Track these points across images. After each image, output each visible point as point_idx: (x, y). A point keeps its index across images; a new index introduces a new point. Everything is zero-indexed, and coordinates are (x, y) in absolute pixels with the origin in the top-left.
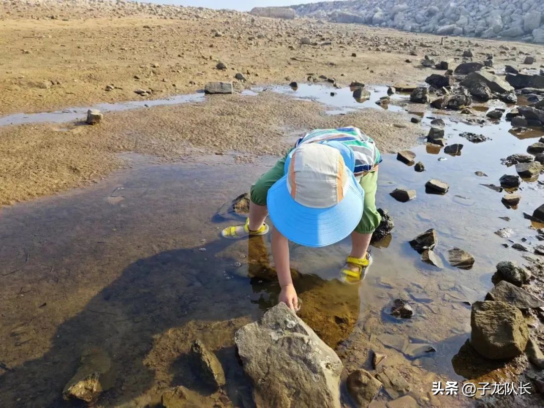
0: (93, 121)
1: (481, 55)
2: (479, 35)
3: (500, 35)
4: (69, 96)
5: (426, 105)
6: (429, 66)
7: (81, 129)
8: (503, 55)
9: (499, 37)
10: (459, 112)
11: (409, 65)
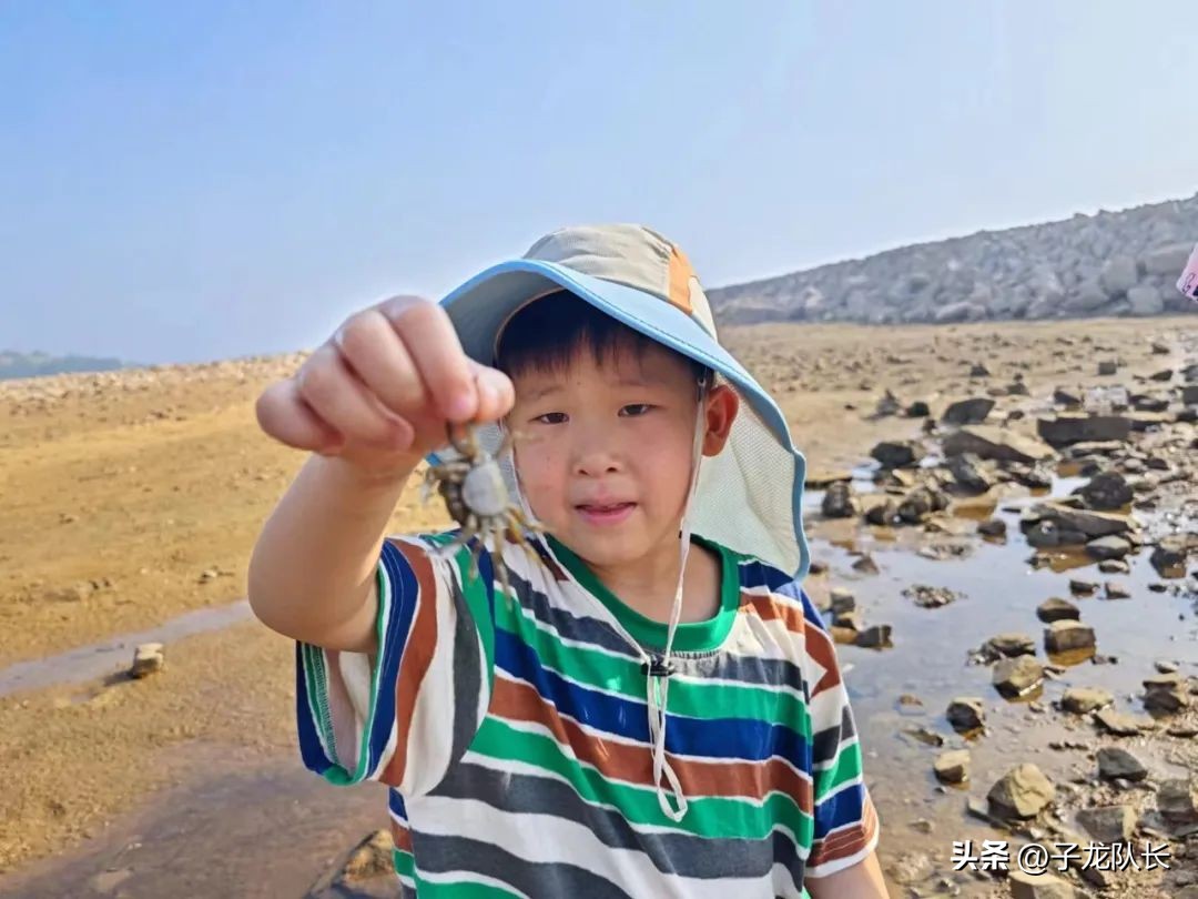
0: (143, 670)
1: (1010, 367)
2: (1020, 314)
3: (1063, 309)
4: (121, 610)
5: (854, 521)
6: (892, 413)
7: (111, 696)
8: (1057, 358)
9: (1062, 313)
10: (920, 529)
11: (851, 417)
